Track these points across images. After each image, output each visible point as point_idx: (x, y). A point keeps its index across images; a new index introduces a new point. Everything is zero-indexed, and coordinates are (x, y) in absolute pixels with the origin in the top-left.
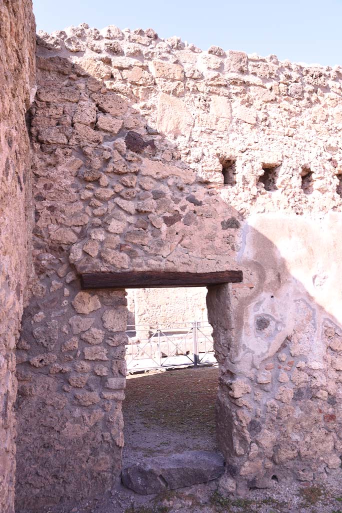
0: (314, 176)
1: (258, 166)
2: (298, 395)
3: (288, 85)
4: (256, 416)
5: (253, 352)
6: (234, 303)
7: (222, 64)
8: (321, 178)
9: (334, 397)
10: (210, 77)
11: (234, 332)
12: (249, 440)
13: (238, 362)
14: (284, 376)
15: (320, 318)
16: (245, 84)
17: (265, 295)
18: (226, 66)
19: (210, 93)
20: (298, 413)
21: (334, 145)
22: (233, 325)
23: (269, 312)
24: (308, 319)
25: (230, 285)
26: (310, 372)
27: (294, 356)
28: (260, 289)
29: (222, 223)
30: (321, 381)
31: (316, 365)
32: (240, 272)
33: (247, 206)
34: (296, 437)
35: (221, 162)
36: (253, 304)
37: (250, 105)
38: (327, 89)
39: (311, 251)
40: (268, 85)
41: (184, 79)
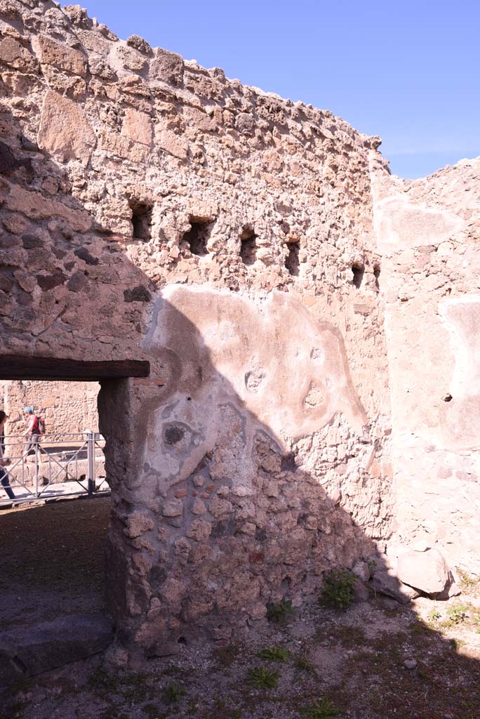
0: (258, 241)
1: (183, 217)
2: (218, 530)
3: (235, 114)
4: (160, 561)
5: (159, 474)
6: (134, 406)
7: (146, 65)
8: (267, 245)
9: (264, 531)
10: (126, 80)
11: (132, 446)
12: (149, 594)
13: (138, 488)
14: (200, 506)
15: (251, 430)
16: (178, 102)
17: (179, 397)
18: (151, 68)
19: (125, 104)
20: (216, 553)
21: (287, 204)
22: (132, 437)
23: (183, 420)
24: (236, 431)
25: (132, 381)
26: (234, 499)
27: (215, 480)
28: (173, 388)
29: (126, 293)
30: (248, 511)
31: (242, 490)
32: (146, 364)
33: (163, 271)
34: (212, 585)
35: (131, 206)
36: (162, 408)
37: (180, 132)
38: (285, 129)
39: (245, 340)
40: (209, 109)
41: (87, 75)
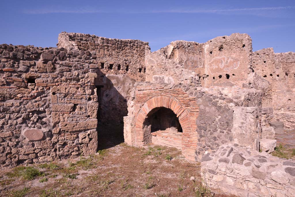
0: (121, 66)
1: (109, 64)
2: (113, 109)
3: (118, 46)
4: (105, 112)
5: (105, 100)
6: (102, 91)
7: (103, 42)
8: (122, 67)
9: (120, 110)
10: (100, 45)
11: (101, 96)
14: (110, 105)
15: (119, 95)
16: (108, 46)
17: (108, 90)
18: (104, 42)
19: (100, 49)
20: (113, 112)
21: (126, 59)
23: (108, 93)
24: (116, 95)
25: (101, 88)
26: (116, 105)
27: (113, 102)
28: (107, 89)
29: (101, 76)
30: (118, 107)
31: (117, 104)
32: (103, 86)
33: (106, 73)
34: (112, 116)
35: (101, 64)
36: (105, 92)
37: (108, 51)
38: (127, 46)
39: (118, 82)
40: (113, 46)
41: (95, 46)
